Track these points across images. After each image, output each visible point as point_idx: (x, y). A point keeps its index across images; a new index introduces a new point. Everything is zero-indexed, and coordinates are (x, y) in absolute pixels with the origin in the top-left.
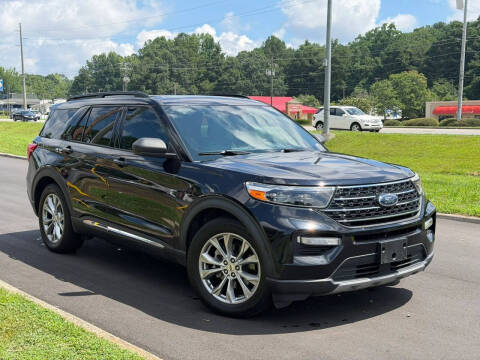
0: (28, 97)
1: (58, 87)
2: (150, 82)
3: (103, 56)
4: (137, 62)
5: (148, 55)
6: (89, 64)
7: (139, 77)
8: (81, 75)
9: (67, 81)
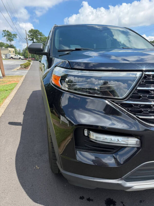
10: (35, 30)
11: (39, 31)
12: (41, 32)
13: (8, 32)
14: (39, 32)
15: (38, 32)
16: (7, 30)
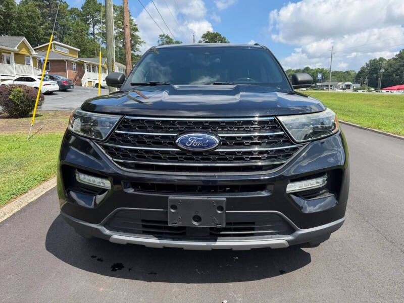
0: (331, 82)
1: (350, 76)
2: (399, 72)
3: (375, 60)
4: (393, 62)
5: (401, 58)
6: (367, 65)
7: (393, 69)
8: (361, 70)
9: (355, 73)
10: (214, 33)
11: (220, 35)
12: (223, 38)
13: (167, 37)
14: (221, 37)
15: (218, 37)
16: (166, 34)
